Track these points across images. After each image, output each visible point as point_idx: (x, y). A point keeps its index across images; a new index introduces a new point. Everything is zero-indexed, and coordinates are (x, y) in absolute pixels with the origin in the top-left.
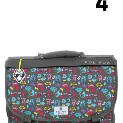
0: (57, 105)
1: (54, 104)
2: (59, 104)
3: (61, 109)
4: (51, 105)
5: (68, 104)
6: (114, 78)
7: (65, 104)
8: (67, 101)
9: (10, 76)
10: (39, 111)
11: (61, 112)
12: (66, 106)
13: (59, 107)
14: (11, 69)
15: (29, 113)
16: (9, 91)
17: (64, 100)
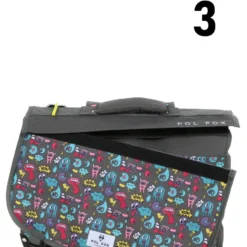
0: (96, 228)
1: (90, 226)
2: (100, 228)
3: (102, 238)
4: (84, 226)
5: (117, 233)
6: (218, 209)
7: (111, 230)
8: (117, 227)
9: (24, 148)
10: (59, 230)
11: (100, 243)
12: (112, 234)
13: (99, 234)
14: (29, 136)
15: (41, 227)
16: (15, 178)
17: (111, 224)
